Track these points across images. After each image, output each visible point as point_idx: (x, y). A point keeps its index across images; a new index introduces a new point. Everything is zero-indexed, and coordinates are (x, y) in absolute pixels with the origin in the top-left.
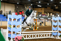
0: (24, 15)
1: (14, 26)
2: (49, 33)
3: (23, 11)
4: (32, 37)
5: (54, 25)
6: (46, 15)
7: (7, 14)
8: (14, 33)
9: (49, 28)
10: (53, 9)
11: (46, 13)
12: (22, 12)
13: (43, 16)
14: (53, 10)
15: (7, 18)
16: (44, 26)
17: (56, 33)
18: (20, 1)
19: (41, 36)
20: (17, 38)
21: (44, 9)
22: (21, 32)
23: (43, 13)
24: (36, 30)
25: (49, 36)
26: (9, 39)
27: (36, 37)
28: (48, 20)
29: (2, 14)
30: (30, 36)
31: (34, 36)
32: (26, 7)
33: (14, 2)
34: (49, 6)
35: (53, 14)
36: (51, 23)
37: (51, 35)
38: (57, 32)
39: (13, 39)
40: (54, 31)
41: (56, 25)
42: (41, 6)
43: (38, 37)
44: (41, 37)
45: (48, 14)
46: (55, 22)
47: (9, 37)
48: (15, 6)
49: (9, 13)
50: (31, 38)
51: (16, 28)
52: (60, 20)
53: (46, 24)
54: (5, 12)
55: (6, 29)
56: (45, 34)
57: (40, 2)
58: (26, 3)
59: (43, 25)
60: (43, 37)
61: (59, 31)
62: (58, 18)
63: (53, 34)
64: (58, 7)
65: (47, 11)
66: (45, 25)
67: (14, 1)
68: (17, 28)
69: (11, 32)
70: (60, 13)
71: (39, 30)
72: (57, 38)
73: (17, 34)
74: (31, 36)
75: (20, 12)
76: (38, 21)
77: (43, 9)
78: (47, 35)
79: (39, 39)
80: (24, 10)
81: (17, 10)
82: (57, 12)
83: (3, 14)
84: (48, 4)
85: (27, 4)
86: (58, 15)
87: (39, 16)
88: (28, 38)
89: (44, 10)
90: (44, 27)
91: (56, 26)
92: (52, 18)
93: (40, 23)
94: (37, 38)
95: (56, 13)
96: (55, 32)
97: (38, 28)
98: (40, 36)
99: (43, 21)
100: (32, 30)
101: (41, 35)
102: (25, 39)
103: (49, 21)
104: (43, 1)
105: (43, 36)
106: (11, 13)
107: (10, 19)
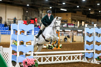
0: (38, 24)
1: (22, 43)
2: (79, 53)
3: (36, 18)
4: (51, 61)
5: (88, 42)
6: (74, 25)
7: (10, 23)
8: (21, 53)
9: (80, 46)
10: (86, 14)
11: (75, 21)
12: (34, 19)
13: (69, 26)
14: (86, 16)
15: (10, 29)
16: (71, 42)
17: (91, 54)
18: (32, 1)
19: (67, 58)
20: (26, 63)
21: (72, 15)
22: (33, 52)
23: (69, 22)
24: (58, 48)
25: (79, 59)
26: (14, 63)
27: (57, 60)
28: (78, 32)
29: (1, 23)
30: (47, 59)
31: (55, 59)
32: (41, 12)
33: (21, 4)
34: (79, 10)
35: (86, 23)
36: (83, 37)
37: (83, 57)
38: (93, 53)
39: (20, 63)
40: (88, 51)
41: (90, 41)
42: (66, 10)
43: (61, 60)
44: (67, 60)
45: (78, 22)
46: (90, 36)
47: (12, 61)
48: (24, 10)
49: (13, 21)
50: (49, 62)
51: (25, 46)
52: (97, 33)
53: (75, 40)
54: (7, 20)
55: (9, 47)
56: (73, 56)
57: (64, 4)
58: (41, 5)
59: (70, 40)
60: (69, 61)
61: (96, 50)
62: (94, 30)
63: (86, 56)
64: (95, 11)
65: (76, 17)
66: (73, 41)
67: (21, 2)
68: (27, 45)
69: (16, 52)
70: (98, 21)
71: (63, 48)
72: (92, 62)
73: (26, 55)
74: (50, 59)
75: (32, 19)
76: (62, 35)
77: (70, 14)
78: (76, 58)
79: (63, 63)
80: (39, 16)
81: (26, 16)
82: (93, 20)
83: (3, 23)
84: (78, 7)
85: (44, 6)
86: (95, 25)
87: (64, 26)
88: (45, 62)
89: (71, 17)
90: (70, 44)
91: (92, 43)
92: (84, 30)
93: (64, 37)
94: (59, 62)
95: (91, 21)
96: (89, 53)
97: (61, 45)
98: (64, 58)
99: (70, 34)
100: (51, 49)
101: (67, 56)
102: (39, 63)
103: (79, 34)
104: (70, 2)
105: (69, 58)
106: (16, 21)
107: (16, 31)
